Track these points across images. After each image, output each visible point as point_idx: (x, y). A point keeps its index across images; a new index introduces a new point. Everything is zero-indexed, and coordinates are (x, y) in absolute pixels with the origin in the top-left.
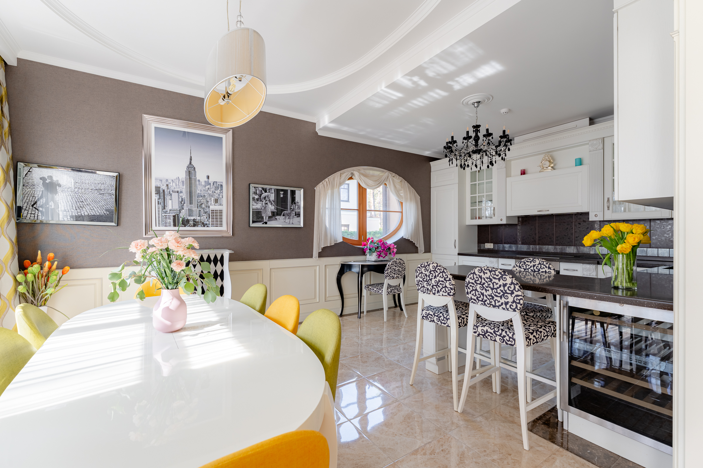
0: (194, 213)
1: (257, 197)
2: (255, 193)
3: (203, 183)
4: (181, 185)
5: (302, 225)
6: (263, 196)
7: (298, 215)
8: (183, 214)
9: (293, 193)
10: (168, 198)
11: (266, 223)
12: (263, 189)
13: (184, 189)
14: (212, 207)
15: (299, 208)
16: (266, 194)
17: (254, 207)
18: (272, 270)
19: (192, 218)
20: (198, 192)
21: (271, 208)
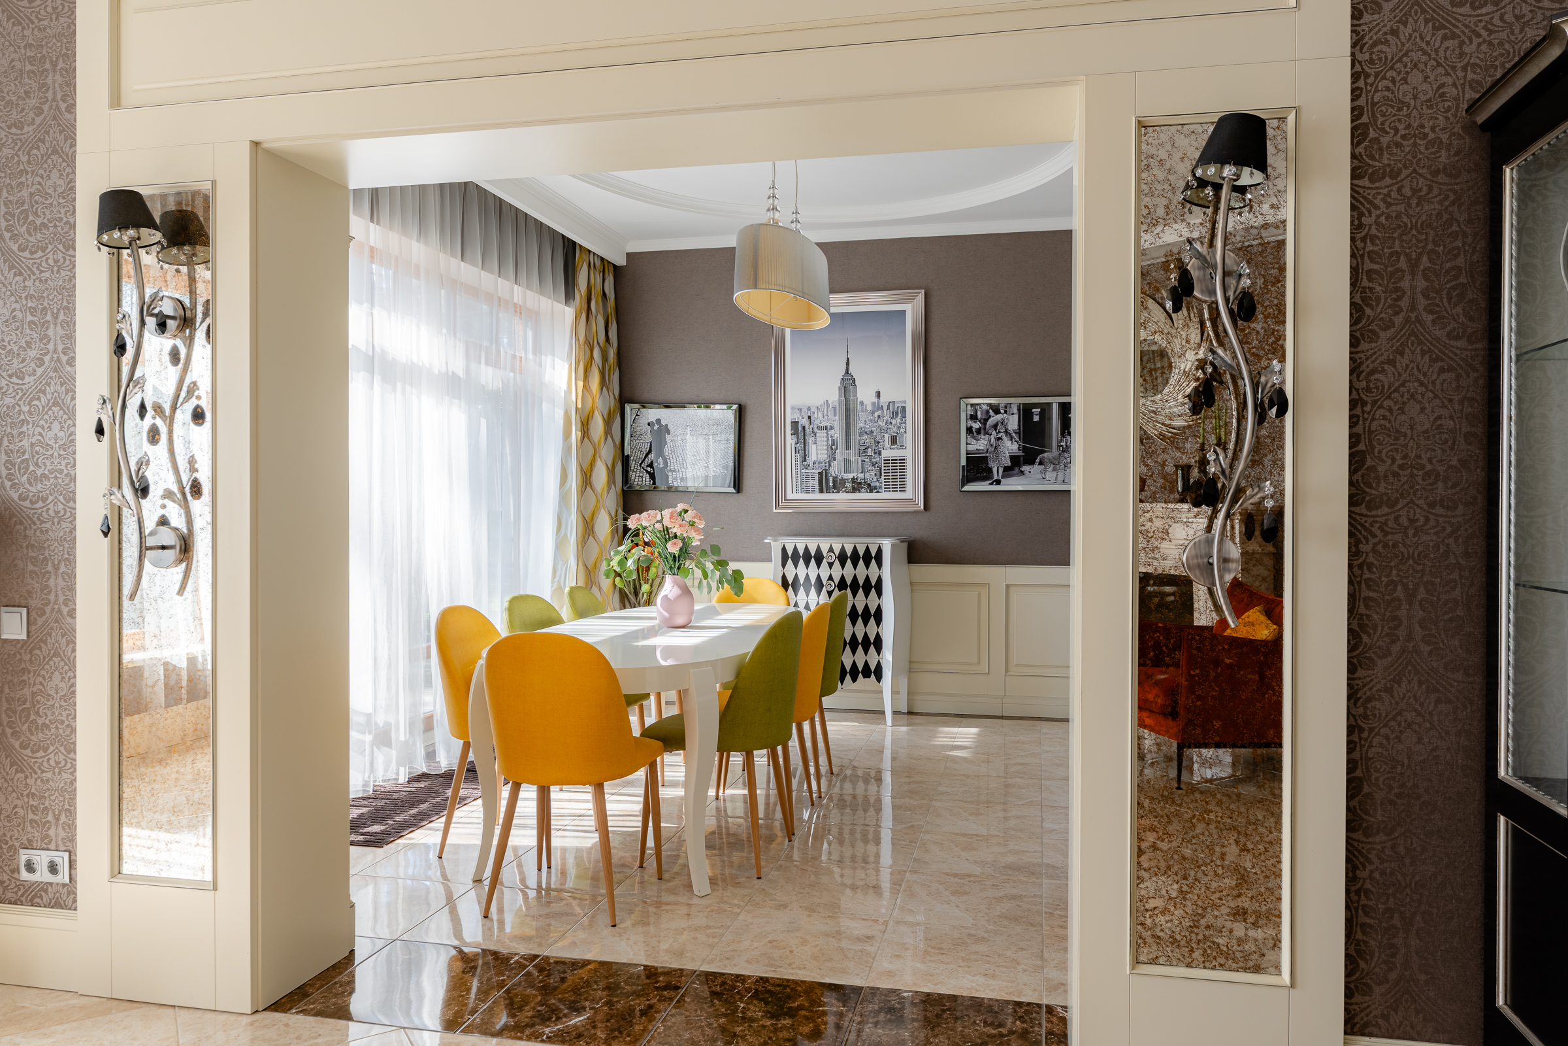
0: (854, 466)
1: (976, 425)
3: (869, 408)
4: (831, 413)
6: (991, 422)
8: (836, 469)
9: (1065, 409)
10: (810, 440)
11: (998, 482)
12: (991, 406)
13: (837, 422)
14: (887, 453)
16: (999, 417)
17: (970, 448)
18: (1012, 589)
19: (850, 476)
20: (861, 425)
21: (1011, 447)
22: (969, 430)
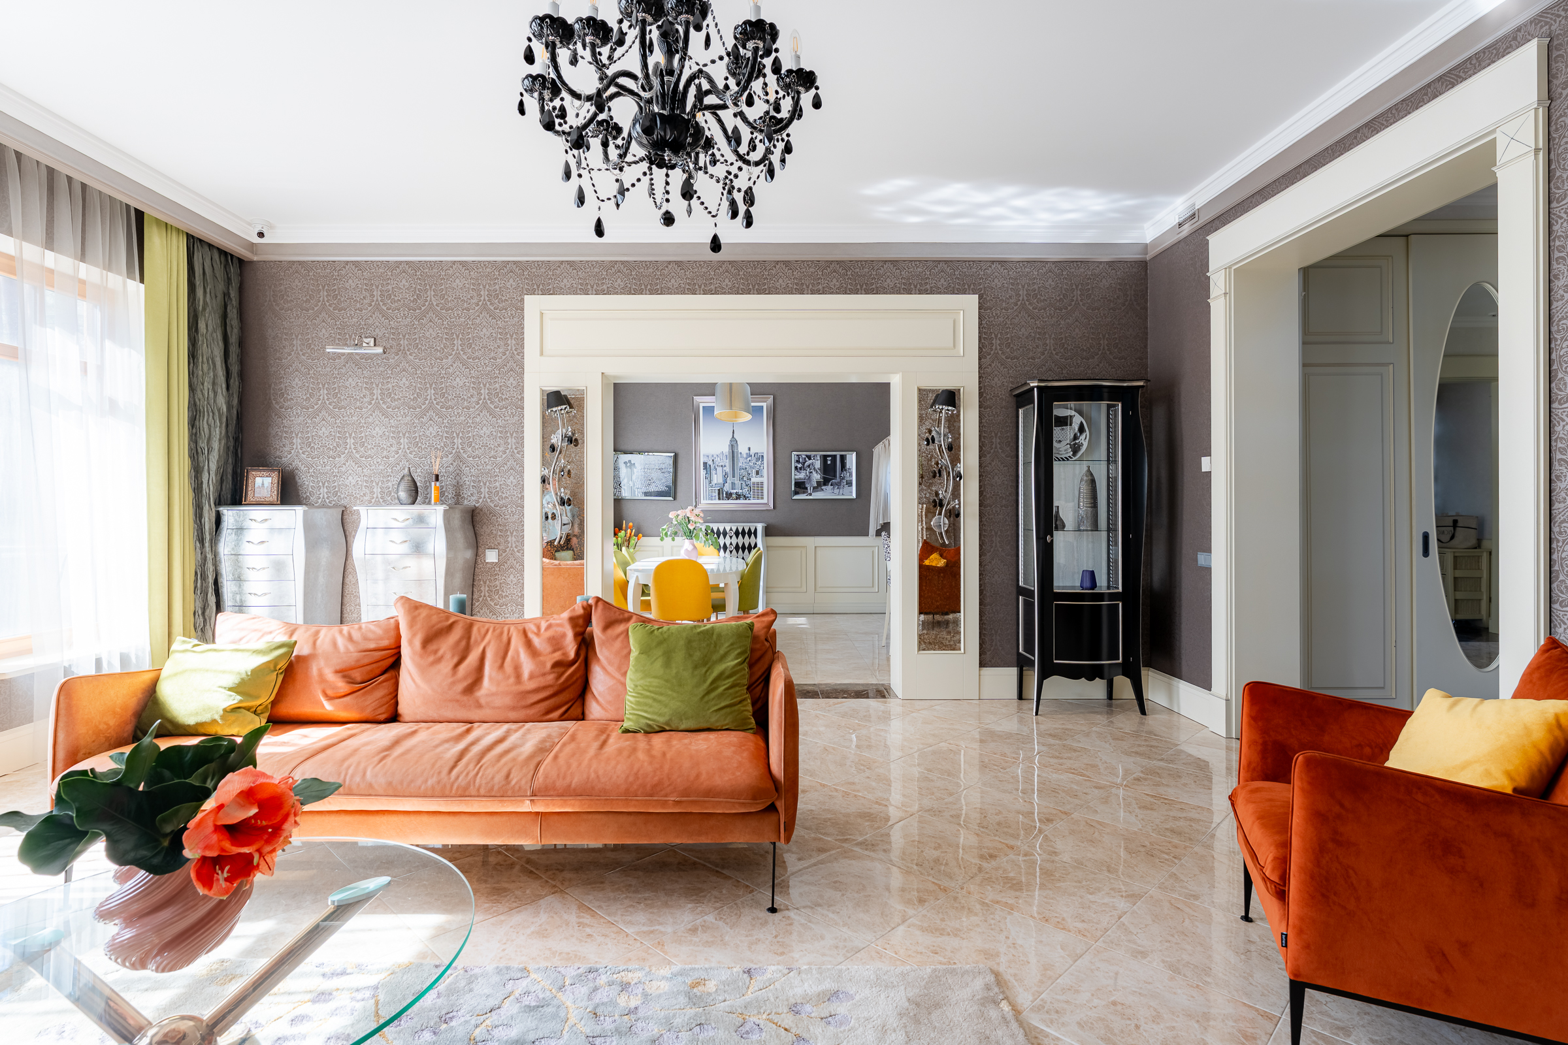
0: (737, 486)
1: (800, 466)
2: (798, 461)
3: (745, 456)
4: (724, 458)
5: (854, 496)
6: (807, 464)
7: (849, 484)
8: (727, 488)
9: (843, 458)
10: (713, 472)
11: (810, 494)
12: (807, 456)
13: (728, 463)
14: (754, 480)
15: (851, 475)
16: (811, 461)
17: (796, 477)
18: (818, 549)
19: (735, 491)
20: (740, 464)
21: (817, 477)
22: (796, 468)
